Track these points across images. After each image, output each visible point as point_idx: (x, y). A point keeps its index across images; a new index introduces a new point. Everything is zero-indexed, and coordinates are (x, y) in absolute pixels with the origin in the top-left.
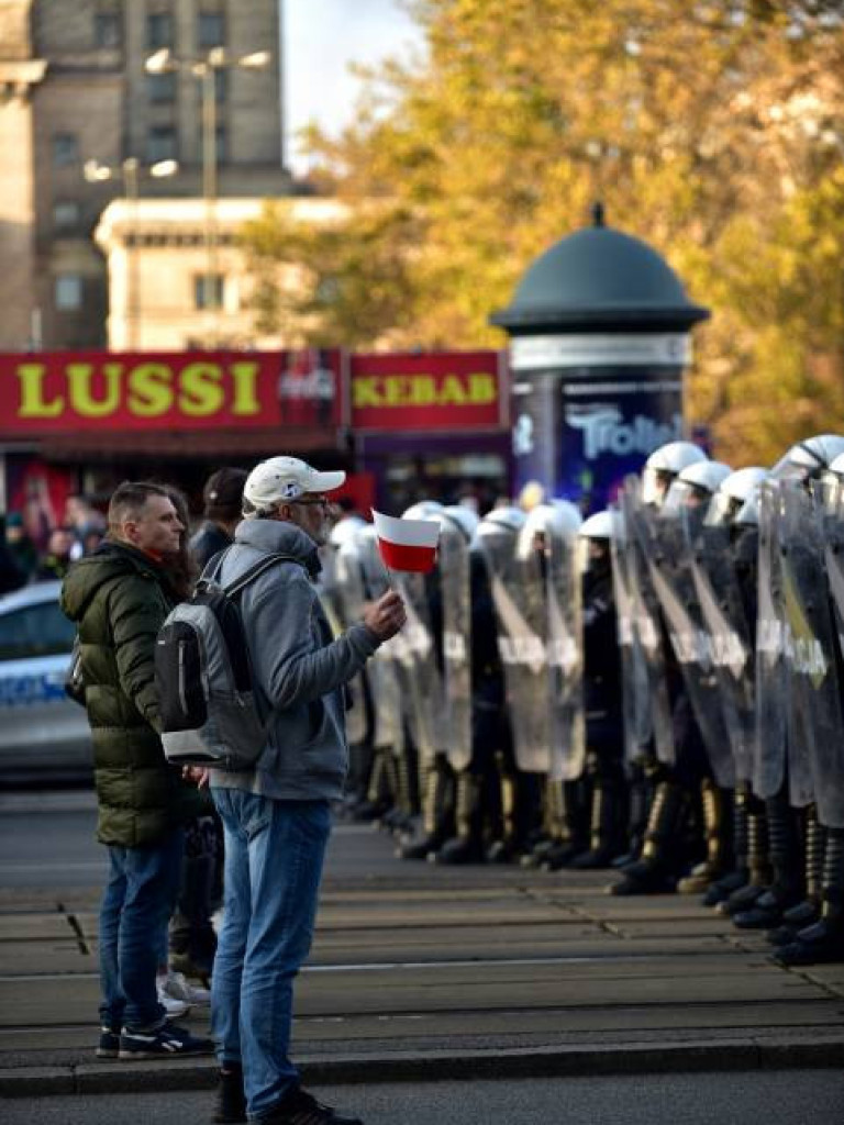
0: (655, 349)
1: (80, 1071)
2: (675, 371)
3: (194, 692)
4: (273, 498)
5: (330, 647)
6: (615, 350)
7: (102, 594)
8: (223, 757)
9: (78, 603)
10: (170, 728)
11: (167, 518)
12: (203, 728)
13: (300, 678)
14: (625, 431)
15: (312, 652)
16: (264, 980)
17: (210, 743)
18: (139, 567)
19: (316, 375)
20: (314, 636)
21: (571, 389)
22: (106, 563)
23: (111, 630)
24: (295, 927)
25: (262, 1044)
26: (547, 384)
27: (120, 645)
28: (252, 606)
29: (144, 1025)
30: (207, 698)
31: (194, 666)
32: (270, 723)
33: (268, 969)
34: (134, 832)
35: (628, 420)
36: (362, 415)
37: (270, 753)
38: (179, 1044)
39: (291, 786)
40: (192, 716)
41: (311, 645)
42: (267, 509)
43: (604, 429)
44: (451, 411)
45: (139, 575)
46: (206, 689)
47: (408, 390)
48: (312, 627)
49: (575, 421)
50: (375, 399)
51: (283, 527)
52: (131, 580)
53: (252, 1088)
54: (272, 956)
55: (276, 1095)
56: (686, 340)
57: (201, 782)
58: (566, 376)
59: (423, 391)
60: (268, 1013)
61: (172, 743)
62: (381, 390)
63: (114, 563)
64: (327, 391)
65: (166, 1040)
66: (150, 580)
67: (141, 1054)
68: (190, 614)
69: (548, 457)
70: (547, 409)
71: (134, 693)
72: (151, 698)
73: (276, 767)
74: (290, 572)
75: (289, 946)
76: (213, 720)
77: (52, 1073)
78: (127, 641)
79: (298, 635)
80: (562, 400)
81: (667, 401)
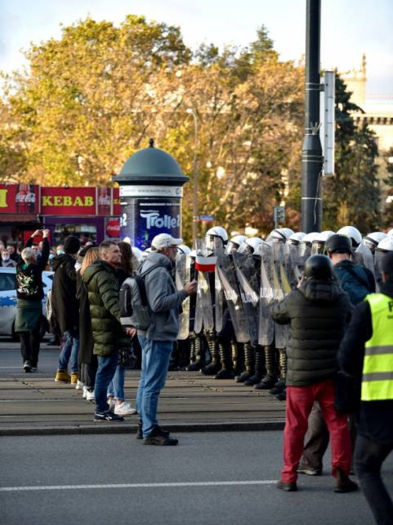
0: (172, 191)
1: (81, 427)
2: (177, 199)
3: (129, 307)
4: (162, 246)
5: (174, 295)
6: (158, 191)
7: (95, 276)
8: (137, 326)
9: (88, 278)
10: (123, 316)
11: (116, 251)
12: (132, 317)
13: (163, 303)
14: (160, 220)
15: (167, 295)
16: (148, 395)
17: (134, 322)
18: (107, 268)
19: (29, 194)
20: (168, 290)
21: (141, 204)
22: (97, 267)
23: (99, 288)
24: (159, 379)
25: (147, 415)
26: (133, 202)
27: (103, 294)
28: (148, 280)
29: (101, 412)
30: (133, 308)
31: (129, 298)
32: (152, 316)
33: (149, 391)
34: (103, 352)
35: (161, 216)
36: (45, 209)
37: (152, 326)
38: (111, 418)
39: (160, 337)
40: (129, 313)
41: (166, 294)
42: (161, 249)
43: (153, 219)
44: (78, 209)
45: (107, 271)
46: (132, 304)
47: (62, 201)
48: (168, 287)
49: (143, 216)
50: (50, 204)
51: (161, 256)
52: (104, 272)
53: (145, 428)
54: (151, 387)
55: (151, 430)
56: (182, 188)
57: (133, 335)
58: (140, 200)
59: (68, 201)
60: (149, 405)
61: (124, 321)
62: (52, 201)
63: (99, 267)
64: (33, 200)
65: (107, 416)
66: (110, 272)
67: (99, 420)
68: (130, 281)
69: (133, 228)
70: (132, 211)
71: (110, 307)
72: (116, 309)
73: (154, 330)
74: (161, 269)
75: (157, 384)
76: (135, 314)
77: (73, 427)
78: (106, 292)
79: (163, 290)
80: (138, 208)
81: (174, 209)
